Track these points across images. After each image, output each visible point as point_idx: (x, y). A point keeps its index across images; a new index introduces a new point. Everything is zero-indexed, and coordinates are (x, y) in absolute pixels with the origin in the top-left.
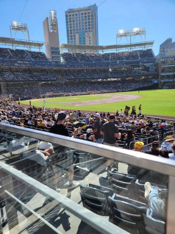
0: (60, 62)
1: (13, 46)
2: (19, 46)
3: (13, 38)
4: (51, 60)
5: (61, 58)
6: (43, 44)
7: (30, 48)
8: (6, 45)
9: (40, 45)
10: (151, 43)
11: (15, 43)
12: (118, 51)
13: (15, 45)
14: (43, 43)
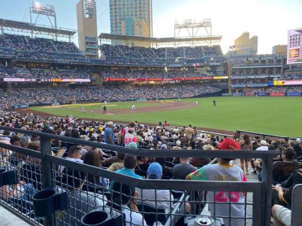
0: (97, 56)
1: (32, 33)
2: (41, 34)
3: (33, 22)
4: (84, 54)
5: (99, 52)
6: (75, 33)
7: (56, 36)
8: (22, 31)
9: (70, 33)
10: (219, 38)
11: (36, 30)
12: (176, 45)
13: (35, 32)
14: (76, 31)
